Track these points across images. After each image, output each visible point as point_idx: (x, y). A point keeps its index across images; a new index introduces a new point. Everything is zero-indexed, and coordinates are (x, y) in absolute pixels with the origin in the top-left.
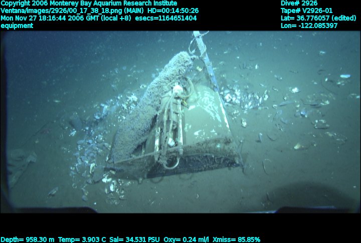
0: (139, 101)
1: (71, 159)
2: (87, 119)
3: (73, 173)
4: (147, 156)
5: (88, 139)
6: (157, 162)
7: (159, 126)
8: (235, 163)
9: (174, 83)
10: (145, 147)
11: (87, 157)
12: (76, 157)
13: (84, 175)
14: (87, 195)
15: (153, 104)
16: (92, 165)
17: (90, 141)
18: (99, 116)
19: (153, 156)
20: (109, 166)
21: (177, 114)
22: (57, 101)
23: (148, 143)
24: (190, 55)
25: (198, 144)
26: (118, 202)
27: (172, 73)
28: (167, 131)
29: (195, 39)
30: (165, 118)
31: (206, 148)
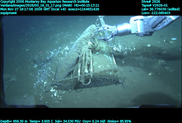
0: (69, 50)
1: (34, 79)
2: (43, 59)
3: (35, 87)
4: (74, 78)
5: (43, 69)
6: (79, 81)
7: (80, 63)
8: (119, 82)
9: (88, 41)
10: (72, 74)
11: (42, 79)
12: (37, 78)
13: (41, 88)
14: (42, 98)
15: (77, 51)
16: (45, 83)
17: (44, 70)
18: (49, 57)
19: (77, 78)
20: (54, 83)
21: (90, 56)
22: (27, 50)
23: (74, 71)
24: (97, 26)
25: (101, 72)
26: (58, 102)
27: (87, 36)
28: (85, 65)
29: (99, 18)
30: (84, 58)
31: (104, 74)
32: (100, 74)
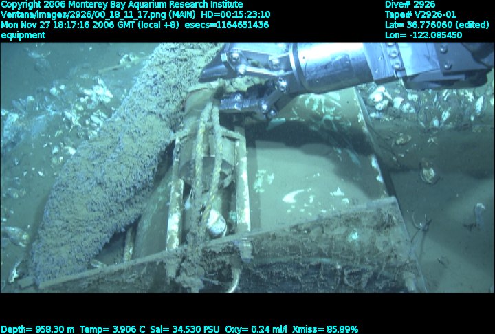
4: (143, 265)
6: (173, 282)
7: (180, 176)
10: (134, 240)
15: (163, 111)
19: (162, 264)
23: (145, 225)
25: (297, 228)
28: (206, 190)
30: (199, 151)
31: (318, 238)
32: (291, 243)
